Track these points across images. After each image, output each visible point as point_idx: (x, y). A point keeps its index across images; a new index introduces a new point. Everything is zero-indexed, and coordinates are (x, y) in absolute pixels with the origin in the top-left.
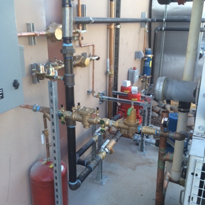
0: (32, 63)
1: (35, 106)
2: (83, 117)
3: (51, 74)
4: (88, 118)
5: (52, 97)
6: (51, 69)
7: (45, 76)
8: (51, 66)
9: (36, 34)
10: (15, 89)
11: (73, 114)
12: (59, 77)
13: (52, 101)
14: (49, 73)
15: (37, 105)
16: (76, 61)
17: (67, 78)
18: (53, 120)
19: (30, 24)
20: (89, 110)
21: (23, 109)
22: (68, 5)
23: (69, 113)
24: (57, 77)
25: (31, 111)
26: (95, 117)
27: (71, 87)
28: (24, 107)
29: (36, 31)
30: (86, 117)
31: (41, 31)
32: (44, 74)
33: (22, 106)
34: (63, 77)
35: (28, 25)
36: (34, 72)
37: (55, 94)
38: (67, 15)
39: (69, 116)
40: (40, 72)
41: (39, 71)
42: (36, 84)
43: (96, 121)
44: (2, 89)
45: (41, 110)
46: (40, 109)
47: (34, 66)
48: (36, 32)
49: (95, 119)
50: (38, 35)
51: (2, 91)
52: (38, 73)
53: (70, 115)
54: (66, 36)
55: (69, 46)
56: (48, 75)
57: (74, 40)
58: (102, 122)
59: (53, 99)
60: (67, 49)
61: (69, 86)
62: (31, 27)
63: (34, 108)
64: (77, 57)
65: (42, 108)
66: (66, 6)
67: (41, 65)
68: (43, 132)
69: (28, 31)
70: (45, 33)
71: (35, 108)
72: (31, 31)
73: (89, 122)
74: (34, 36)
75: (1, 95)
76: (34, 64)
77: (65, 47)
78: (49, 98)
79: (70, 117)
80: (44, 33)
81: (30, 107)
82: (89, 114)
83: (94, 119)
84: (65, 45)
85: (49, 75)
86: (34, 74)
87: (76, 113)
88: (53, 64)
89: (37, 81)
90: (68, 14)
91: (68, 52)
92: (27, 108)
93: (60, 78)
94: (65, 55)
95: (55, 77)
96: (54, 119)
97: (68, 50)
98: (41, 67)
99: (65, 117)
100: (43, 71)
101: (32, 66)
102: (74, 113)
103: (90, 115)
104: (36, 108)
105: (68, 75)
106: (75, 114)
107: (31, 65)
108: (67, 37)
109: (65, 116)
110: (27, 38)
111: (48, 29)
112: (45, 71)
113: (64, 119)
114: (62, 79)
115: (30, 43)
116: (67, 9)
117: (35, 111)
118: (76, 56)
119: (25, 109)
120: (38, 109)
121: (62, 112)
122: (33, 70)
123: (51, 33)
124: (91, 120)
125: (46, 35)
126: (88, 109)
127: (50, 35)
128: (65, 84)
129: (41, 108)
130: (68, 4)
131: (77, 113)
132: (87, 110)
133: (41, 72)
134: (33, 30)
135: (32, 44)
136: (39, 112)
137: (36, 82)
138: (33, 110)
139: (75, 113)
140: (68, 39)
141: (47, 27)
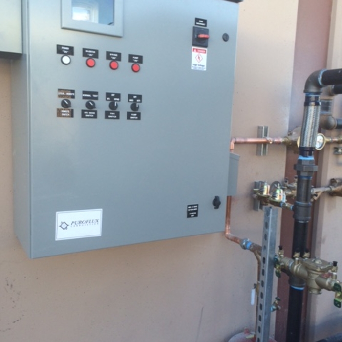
0: (257, 181)
1: (245, 241)
2: (309, 273)
3: (277, 199)
4: (318, 276)
5: (267, 230)
6: (278, 191)
7: (268, 201)
8: (279, 187)
9: (268, 141)
10: (215, 208)
11: (294, 264)
12: (287, 205)
13: (265, 237)
14: (274, 197)
15: (248, 240)
16: (335, 187)
17: (297, 207)
18: (264, 267)
19: (262, 127)
20: (321, 263)
21: (229, 241)
22: (313, 103)
23: (290, 262)
24: (284, 204)
25: (239, 246)
26: (328, 278)
27: (302, 222)
28: (231, 240)
29: (270, 137)
30: (313, 273)
31: (277, 137)
32: (268, 197)
33: (230, 238)
34: (293, 205)
35: (260, 128)
36: (255, 192)
37: (272, 227)
38: (310, 116)
39: (288, 267)
40: (262, 194)
41: (262, 192)
42: (258, 210)
43: (330, 284)
44: (197, 205)
45: (252, 247)
46: (250, 246)
47: (259, 185)
48: (268, 139)
49: (328, 281)
50: (271, 143)
51: (197, 208)
52: (259, 194)
53: (290, 265)
54: (304, 146)
55: (307, 161)
56: (272, 199)
57: (336, 153)
58: (337, 287)
59: (268, 233)
60: (303, 164)
61: (301, 221)
62: (262, 132)
63: (243, 242)
64: (337, 181)
65: (254, 246)
66: (310, 104)
67: (266, 184)
68: (256, 286)
69: (259, 136)
70: (283, 140)
71: (244, 244)
72: (262, 137)
73: (318, 283)
74: (265, 144)
75: (195, 213)
76: (260, 182)
77: (300, 161)
78: (264, 231)
79: (290, 269)
80: (281, 140)
81: (238, 241)
82: (318, 270)
83: (327, 279)
84: (301, 158)
85: (274, 199)
86: (255, 196)
87: (300, 263)
88: (288, 185)
89: (259, 207)
90: (312, 115)
91: (304, 168)
92: (234, 241)
93: (289, 207)
94: (299, 173)
95: (282, 204)
96: (265, 265)
97: (305, 166)
98: (265, 187)
99: (283, 266)
100: (267, 193)
101: (256, 185)
102: (296, 262)
103: (320, 271)
104: (246, 244)
105: (300, 203)
106: (298, 265)
107: (255, 183)
108: (306, 148)
109: (282, 264)
110: (255, 146)
111: (290, 134)
112: (270, 193)
113: (279, 268)
114: (291, 208)
115: (258, 153)
116: (312, 108)
117: (244, 248)
118: (337, 179)
119: (233, 242)
120: (248, 245)
121: (281, 257)
122: (255, 189)
123: (292, 141)
124: (322, 280)
125: (284, 143)
126: (320, 261)
127: (290, 144)
128: (294, 216)
129: (252, 246)
130: (313, 101)
131: (301, 265)
132: (317, 262)
133: (265, 194)
134: (266, 135)
135: (261, 155)
136: (249, 251)
137: (257, 208)
138: (241, 246)
139: (298, 263)
140: (308, 149)
141: (289, 131)
